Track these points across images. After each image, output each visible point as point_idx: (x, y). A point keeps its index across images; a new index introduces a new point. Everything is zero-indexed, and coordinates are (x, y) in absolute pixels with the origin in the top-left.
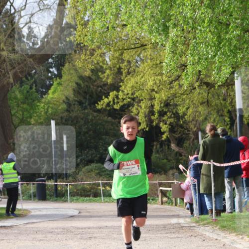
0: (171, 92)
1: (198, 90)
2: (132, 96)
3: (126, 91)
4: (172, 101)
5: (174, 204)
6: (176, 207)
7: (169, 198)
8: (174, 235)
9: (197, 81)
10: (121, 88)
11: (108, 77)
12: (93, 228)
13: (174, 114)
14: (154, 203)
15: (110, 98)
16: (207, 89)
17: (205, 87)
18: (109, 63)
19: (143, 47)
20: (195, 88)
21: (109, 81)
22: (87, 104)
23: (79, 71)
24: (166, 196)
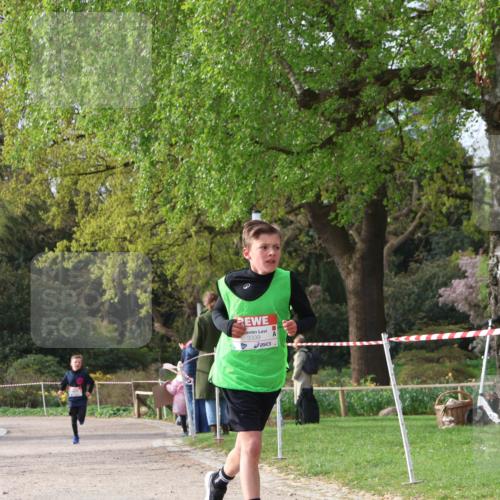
0: (155, 242)
1: (195, 239)
2: (92, 249)
3: (82, 240)
4: (155, 255)
5: (158, 416)
6: (160, 421)
7: (149, 408)
8: (155, 466)
9: (194, 225)
10: (74, 236)
11: (54, 218)
12: (29, 456)
13: (159, 277)
14: (127, 416)
15: (58, 252)
16: (211, 236)
17: (206, 234)
18: (56, 195)
19: (110, 172)
20: (190, 236)
21: (57, 224)
22: (21, 259)
23: (9, 208)
24: (145, 405)
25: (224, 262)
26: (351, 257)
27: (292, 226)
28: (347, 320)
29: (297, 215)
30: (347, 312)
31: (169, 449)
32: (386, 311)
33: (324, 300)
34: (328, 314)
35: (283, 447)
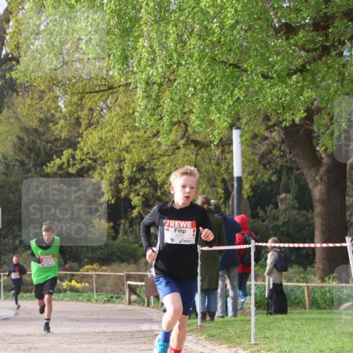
1: (183, 150)
2: (94, 157)
3: (85, 149)
4: (148, 164)
5: (146, 304)
6: (148, 308)
7: (139, 296)
8: (144, 347)
9: (182, 138)
10: (78, 146)
11: (61, 130)
12: (34, 335)
13: (150, 183)
14: (119, 303)
15: (64, 159)
16: (196, 149)
17: (193, 146)
18: (64, 110)
19: (111, 91)
20: (179, 148)
21: (63, 135)
22: (31, 165)
23: (23, 119)
24: (135, 293)
25: (207, 171)
26: (318, 169)
27: (267, 141)
28: (313, 225)
29: (271, 132)
30: (313, 218)
31: (155, 332)
32: (348, 218)
33: (293, 207)
34: (296, 220)
35: (256, 334)
